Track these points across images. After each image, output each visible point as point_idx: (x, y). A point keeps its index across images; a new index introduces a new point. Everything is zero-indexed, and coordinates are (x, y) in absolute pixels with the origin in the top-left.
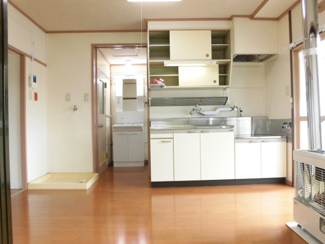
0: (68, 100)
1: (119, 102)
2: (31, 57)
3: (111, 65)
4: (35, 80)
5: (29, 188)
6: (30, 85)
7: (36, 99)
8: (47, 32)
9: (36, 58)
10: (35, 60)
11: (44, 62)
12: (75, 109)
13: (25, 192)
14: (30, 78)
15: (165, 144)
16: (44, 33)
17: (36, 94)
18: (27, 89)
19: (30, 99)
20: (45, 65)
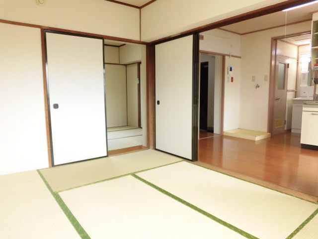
0: (253, 80)
1: (304, 78)
2: (229, 55)
3: (299, 46)
4: (231, 70)
5: (224, 134)
6: (228, 73)
7: (232, 81)
8: (242, 34)
9: (233, 55)
10: (232, 56)
11: (240, 56)
12: (258, 86)
13: (222, 136)
14: (228, 69)
15: (314, 116)
16: (240, 36)
17: (232, 78)
18: (226, 76)
19: (228, 81)
20: (240, 57)
